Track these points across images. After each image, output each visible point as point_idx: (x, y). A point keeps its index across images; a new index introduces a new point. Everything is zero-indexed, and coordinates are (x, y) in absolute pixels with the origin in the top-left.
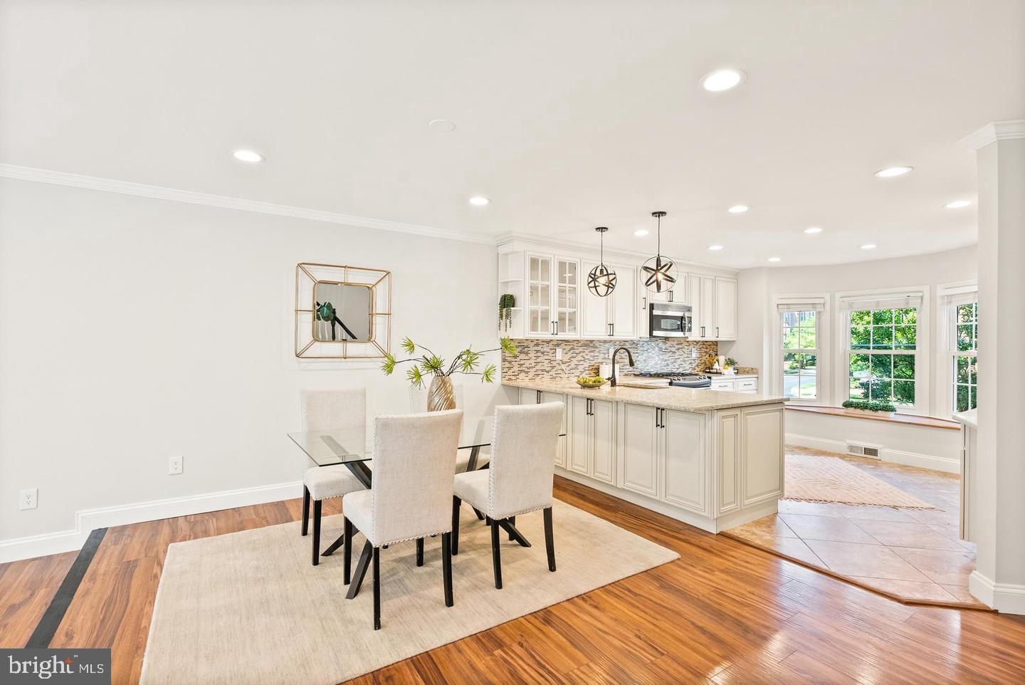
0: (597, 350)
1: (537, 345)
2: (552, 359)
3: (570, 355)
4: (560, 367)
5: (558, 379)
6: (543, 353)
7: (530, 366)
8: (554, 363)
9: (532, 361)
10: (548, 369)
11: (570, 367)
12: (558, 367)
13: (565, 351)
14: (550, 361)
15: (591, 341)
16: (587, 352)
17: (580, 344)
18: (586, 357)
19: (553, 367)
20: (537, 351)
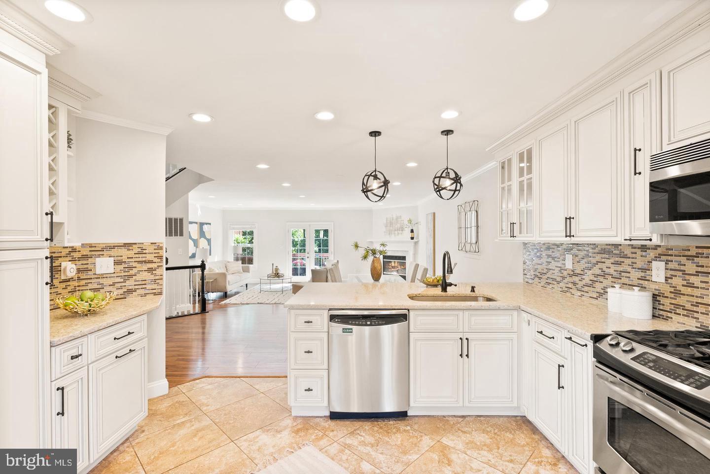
0: (628, 261)
1: (548, 248)
2: (562, 266)
3: (583, 264)
4: (571, 280)
5: (568, 294)
6: (553, 258)
7: (543, 272)
8: (565, 273)
9: (544, 266)
10: (559, 279)
11: (584, 282)
12: (568, 279)
13: (577, 259)
14: (561, 269)
15: (616, 246)
16: (608, 262)
17: (596, 250)
18: (607, 271)
19: (564, 278)
20: (549, 256)
